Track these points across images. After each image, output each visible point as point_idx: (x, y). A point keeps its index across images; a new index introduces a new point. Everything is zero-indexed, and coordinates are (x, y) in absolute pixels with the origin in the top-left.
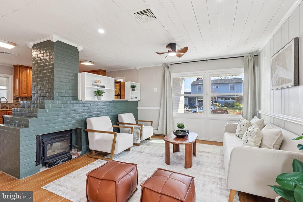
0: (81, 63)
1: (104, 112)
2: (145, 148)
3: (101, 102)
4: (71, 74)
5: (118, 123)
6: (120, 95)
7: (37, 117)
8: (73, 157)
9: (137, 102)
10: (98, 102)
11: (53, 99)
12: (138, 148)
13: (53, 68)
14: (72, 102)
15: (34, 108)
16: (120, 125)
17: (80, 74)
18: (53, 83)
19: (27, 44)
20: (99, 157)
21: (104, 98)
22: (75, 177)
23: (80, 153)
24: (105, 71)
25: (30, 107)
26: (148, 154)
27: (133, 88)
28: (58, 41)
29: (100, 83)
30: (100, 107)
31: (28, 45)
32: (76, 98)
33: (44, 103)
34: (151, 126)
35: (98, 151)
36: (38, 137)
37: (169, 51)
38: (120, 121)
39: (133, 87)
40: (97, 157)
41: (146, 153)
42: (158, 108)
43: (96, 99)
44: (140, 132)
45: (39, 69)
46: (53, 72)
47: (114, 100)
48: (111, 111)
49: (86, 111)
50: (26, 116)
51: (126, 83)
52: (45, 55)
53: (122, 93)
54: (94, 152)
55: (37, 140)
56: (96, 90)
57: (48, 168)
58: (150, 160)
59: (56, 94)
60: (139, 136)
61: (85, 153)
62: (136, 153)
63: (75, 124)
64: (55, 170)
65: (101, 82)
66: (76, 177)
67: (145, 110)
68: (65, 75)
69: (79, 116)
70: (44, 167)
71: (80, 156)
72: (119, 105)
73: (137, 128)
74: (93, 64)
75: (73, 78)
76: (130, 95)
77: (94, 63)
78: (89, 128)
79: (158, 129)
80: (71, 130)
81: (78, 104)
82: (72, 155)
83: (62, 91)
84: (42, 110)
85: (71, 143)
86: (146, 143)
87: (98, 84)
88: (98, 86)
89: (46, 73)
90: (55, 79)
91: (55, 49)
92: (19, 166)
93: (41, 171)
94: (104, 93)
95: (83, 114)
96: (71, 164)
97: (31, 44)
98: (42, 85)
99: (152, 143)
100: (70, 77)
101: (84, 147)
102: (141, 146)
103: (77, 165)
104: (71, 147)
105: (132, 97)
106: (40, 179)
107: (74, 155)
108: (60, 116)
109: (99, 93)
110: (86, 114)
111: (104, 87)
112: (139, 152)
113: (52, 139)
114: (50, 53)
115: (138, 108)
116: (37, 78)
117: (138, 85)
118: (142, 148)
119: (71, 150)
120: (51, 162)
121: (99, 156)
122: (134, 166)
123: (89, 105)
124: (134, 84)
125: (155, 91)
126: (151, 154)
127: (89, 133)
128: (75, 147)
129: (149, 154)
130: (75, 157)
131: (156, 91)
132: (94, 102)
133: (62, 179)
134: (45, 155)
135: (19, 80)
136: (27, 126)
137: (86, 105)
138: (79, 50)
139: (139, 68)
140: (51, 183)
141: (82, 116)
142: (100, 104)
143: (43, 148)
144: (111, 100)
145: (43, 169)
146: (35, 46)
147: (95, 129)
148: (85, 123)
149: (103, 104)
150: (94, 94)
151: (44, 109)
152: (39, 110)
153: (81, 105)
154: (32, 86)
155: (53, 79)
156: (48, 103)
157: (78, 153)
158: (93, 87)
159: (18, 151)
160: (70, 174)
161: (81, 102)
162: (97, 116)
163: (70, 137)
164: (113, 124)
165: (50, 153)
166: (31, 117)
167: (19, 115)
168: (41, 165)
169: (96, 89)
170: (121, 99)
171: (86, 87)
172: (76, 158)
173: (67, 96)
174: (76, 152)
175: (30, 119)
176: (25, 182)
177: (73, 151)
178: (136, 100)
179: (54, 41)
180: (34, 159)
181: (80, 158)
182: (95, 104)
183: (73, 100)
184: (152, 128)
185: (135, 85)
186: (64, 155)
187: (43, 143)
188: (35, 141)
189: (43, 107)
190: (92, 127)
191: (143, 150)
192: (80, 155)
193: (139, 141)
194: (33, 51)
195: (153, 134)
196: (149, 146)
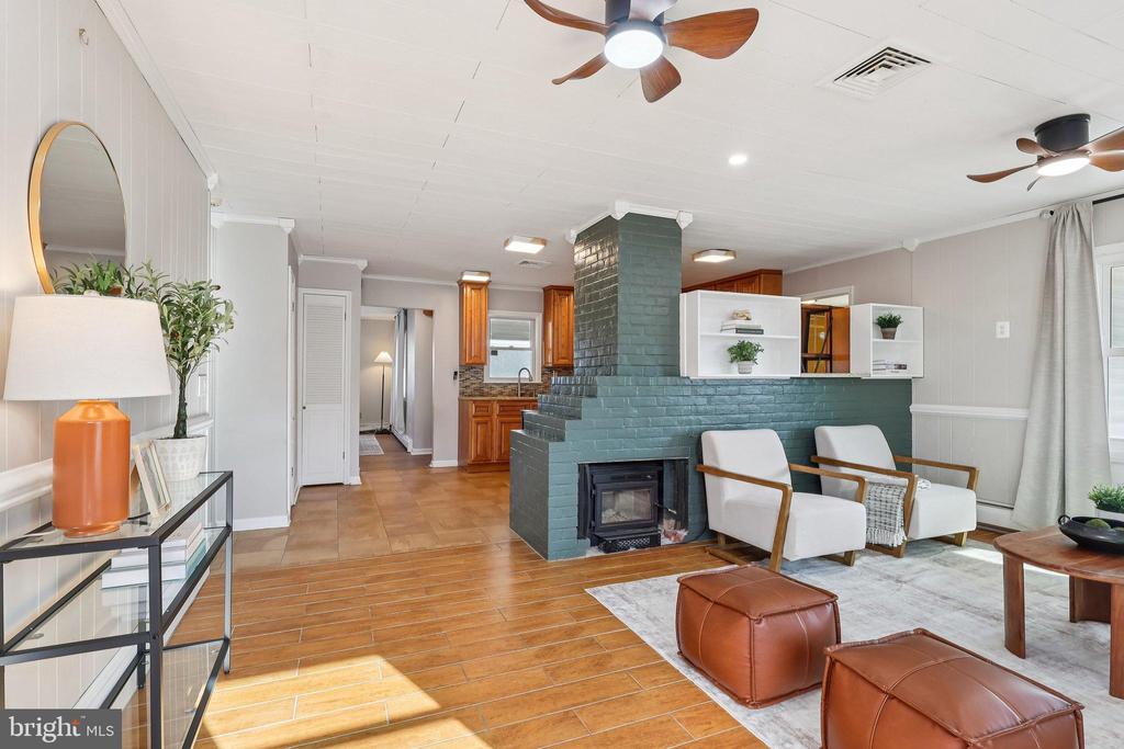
0: (697, 260)
1: (760, 418)
2: (924, 570)
3: (751, 382)
4: (661, 301)
5: (813, 459)
6: (829, 358)
7: (580, 418)
8: (665, 541)
9: (908, 383)
10: (740, 383)
11: (615, 374)
12: (891, 565)
13: (615, 290)
14: (661, 379)
15: (576, 395)
16: (822, 466)
17: (684, 297)
18: (616, 328)
19: (564, 236)
20: (736, 559)
21: (760, 369)
22: (659, 591)
23: (683, 533)
24: (779, 273)
25: (568, 393)
26: (928, 591)
27: (887, 330)
28: (629, 216)
29: (748, 319)
30: (746, 398)
31: (567, 238)
32: (672, 369)
33: (594, 384)
34: (970, 486)
35: (739, 541)
36: (582, 468)
37: (1041, 160)
38: (821, 453)
39: (888, 325)
40: (730, 556)
41: (919, 588)
42: (1020, 414)
43: (734, 372)
44: (901, 501)
45: (588, 295)
46: (615, 300)
47: (799, 376)
48: (786, 414)
49: (701, 408)
50: (560, 414)
51: (855, 311)
52: (600, 256)
53: (837, 351)
54: (722, 541)
55: (581, 475)
56: (735, 343)
57: (602, 554)
58: (928, 615)
59: (623, 360)
60: (899, 517)
61: (697, 538)
62: (878, 577)
63: (671, 444)
64: (617, 562)
65: (751, 316)
66: (664, 593)
67: (945, 417)
68: (645, 306)
69: (681, 423)
70: (595, 549)
71: (683, 543)
72: (821, 393)
73: (890, 486)
74: (732, 258)
75: (667, 310)
76: (869, 358)
77: (734, 254)
78: (707, 462)
79: (1012, 509)
80: (660, 463)
81: (676, 388)
82: (662, 536)
83: (638, 351)
84: (590, 400)
85: (661, 502)
86: (937, 556)
87: (742, 323)
88: (739, 330)
89: (601, 304)
90: (621, 318)
91: (620, 238)
92: (547, 529)
93: (588, 556)
94: (762, 351)
95: (691, 417)
96: (656, 557)
97: (574, 234)
98: (594, 336)
99: (969, 561)
100: (658, 310)
101: (693, 519)
102: (905, 560)
103: (670, 565)
104: (659, 512)
105: (878, 366)
106: (584, 571)
107: (667, 536)
108: (631, 420)
109: (743, 353)
110: (700, 417)
111: (761, 332)
112: (889, 577)
113: (614, 479)
114: (610, 248)
115: (913, 408)
116: (583, 318)
117: (911, 317)
118: (909, 565)
119: (659, 519)
120: (610, 540)
121: (738, 556)
122: (825, 598)
123: (710, 391)
124: (894, 310)
125: (999, 336)
126: (946, 598)
127: (709, 478)
128: (671, 516)
129: (935, 594)
130: (671, 542)
131: (1007, 335)
132: (726, 383)
133: (630, 585)
134: (597, 517)
135: (553, 325)
136: (561, 439)
137: (702, 391)
138: (683, 226)
139: (917, 242)
140: (605, 587)
141: (689, 423)
142: (747, 389)
143: (594, 499)
144: (788, 376)
145: (594, 552)
146: (581, 238)
147: (724, 467)
148: (697, 445)
149: (757, 390)
150: (729, 357)
151: (594, 399)
152: (585, 401)
153: (687, 391)
154: (575, 339)
155: (615, 319)
156: (603, 384)
157: (679, 532)
158: (724, 334)
159: (546, 494)
160: (650, 581)
161: (687, 382)
162: (737, 426)
163: (656, 482)
164: (790, 461)
165: (608, 516)
166: (571, 417)
167: (548, 410)
168: (588, 540)
169: (734, 339)
170: (831, 372)
171: (702, 336)
172: (670, 546)
173: (648, 363)
174: (672, 530)
175: (567, 422)
176: (557, 569)
177: (667, 525)
178: (902, 375)
179: (619, 216)
180: (575, 521)
181: (684, 548)
182: (730, 388)
183: (666, 374)
184: (971, 496)
185: (895, 314)
186: (640, 530)
187: (594, 487)
188: (576, 476)
189: (592, 395)
190: (715, 458)
191: (913, 576)
192: (682, 539)
193: (898, 539)
194: (577, 249)
195: (978, 523)
196: (946, 565)
